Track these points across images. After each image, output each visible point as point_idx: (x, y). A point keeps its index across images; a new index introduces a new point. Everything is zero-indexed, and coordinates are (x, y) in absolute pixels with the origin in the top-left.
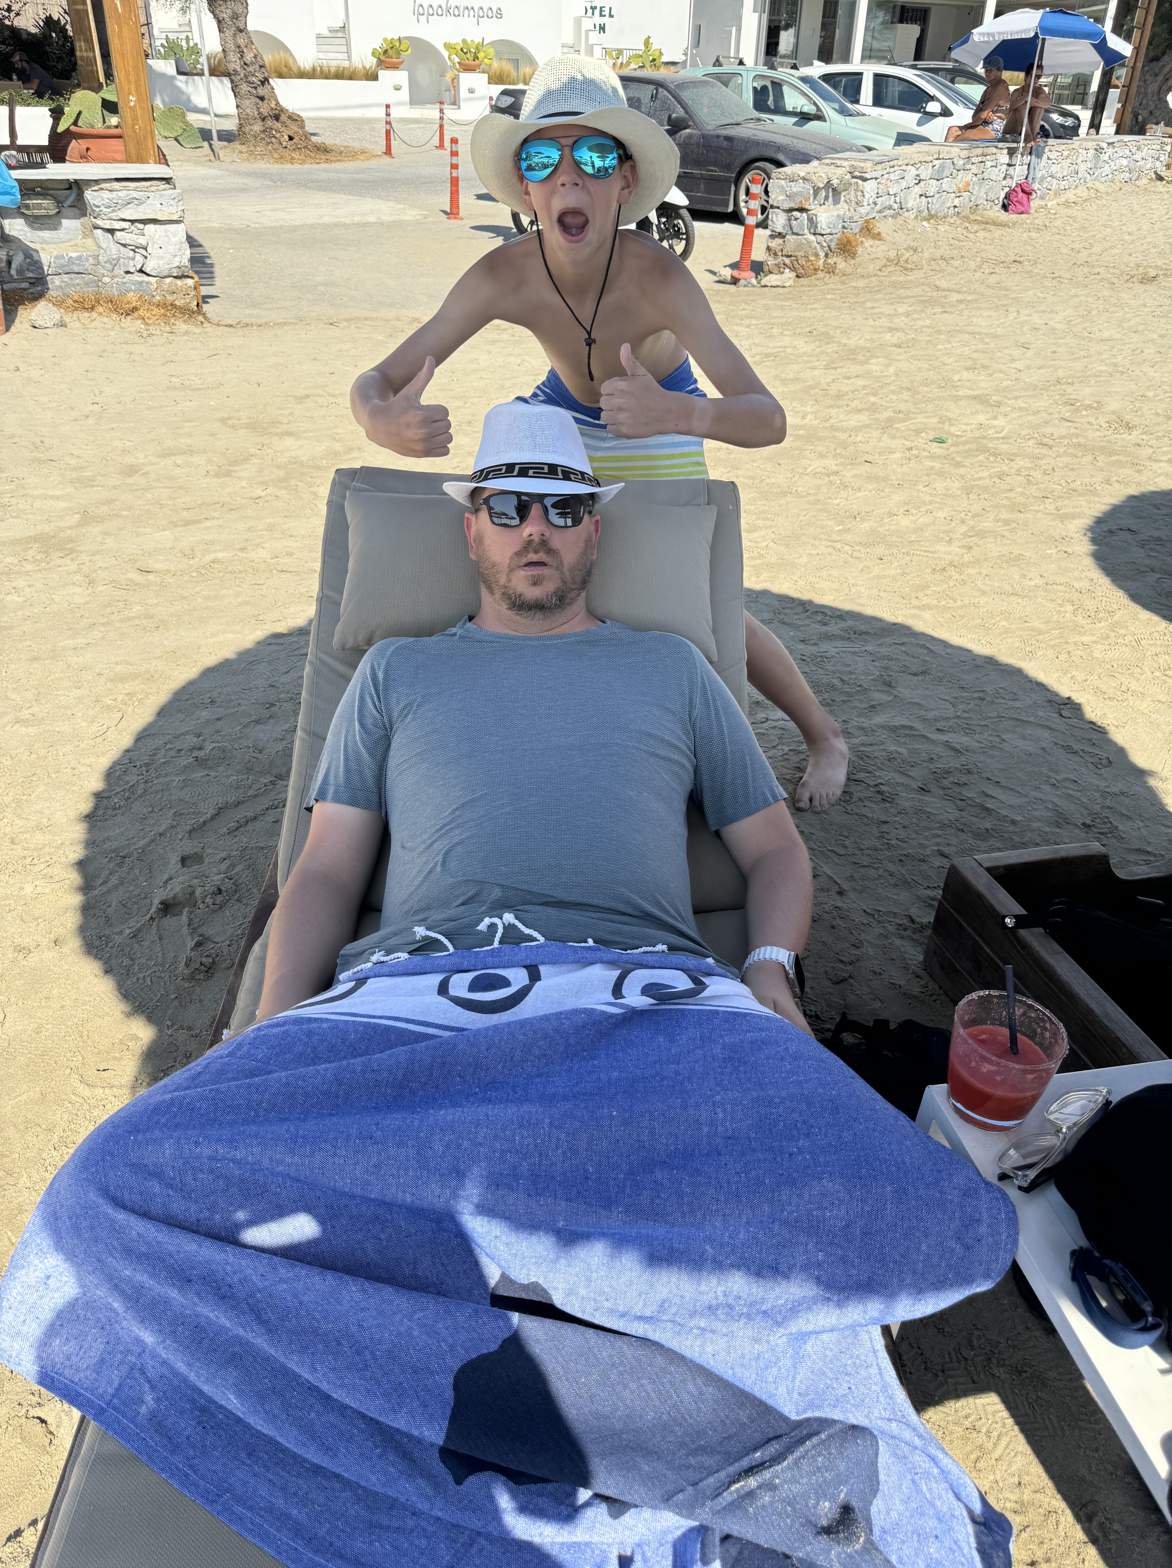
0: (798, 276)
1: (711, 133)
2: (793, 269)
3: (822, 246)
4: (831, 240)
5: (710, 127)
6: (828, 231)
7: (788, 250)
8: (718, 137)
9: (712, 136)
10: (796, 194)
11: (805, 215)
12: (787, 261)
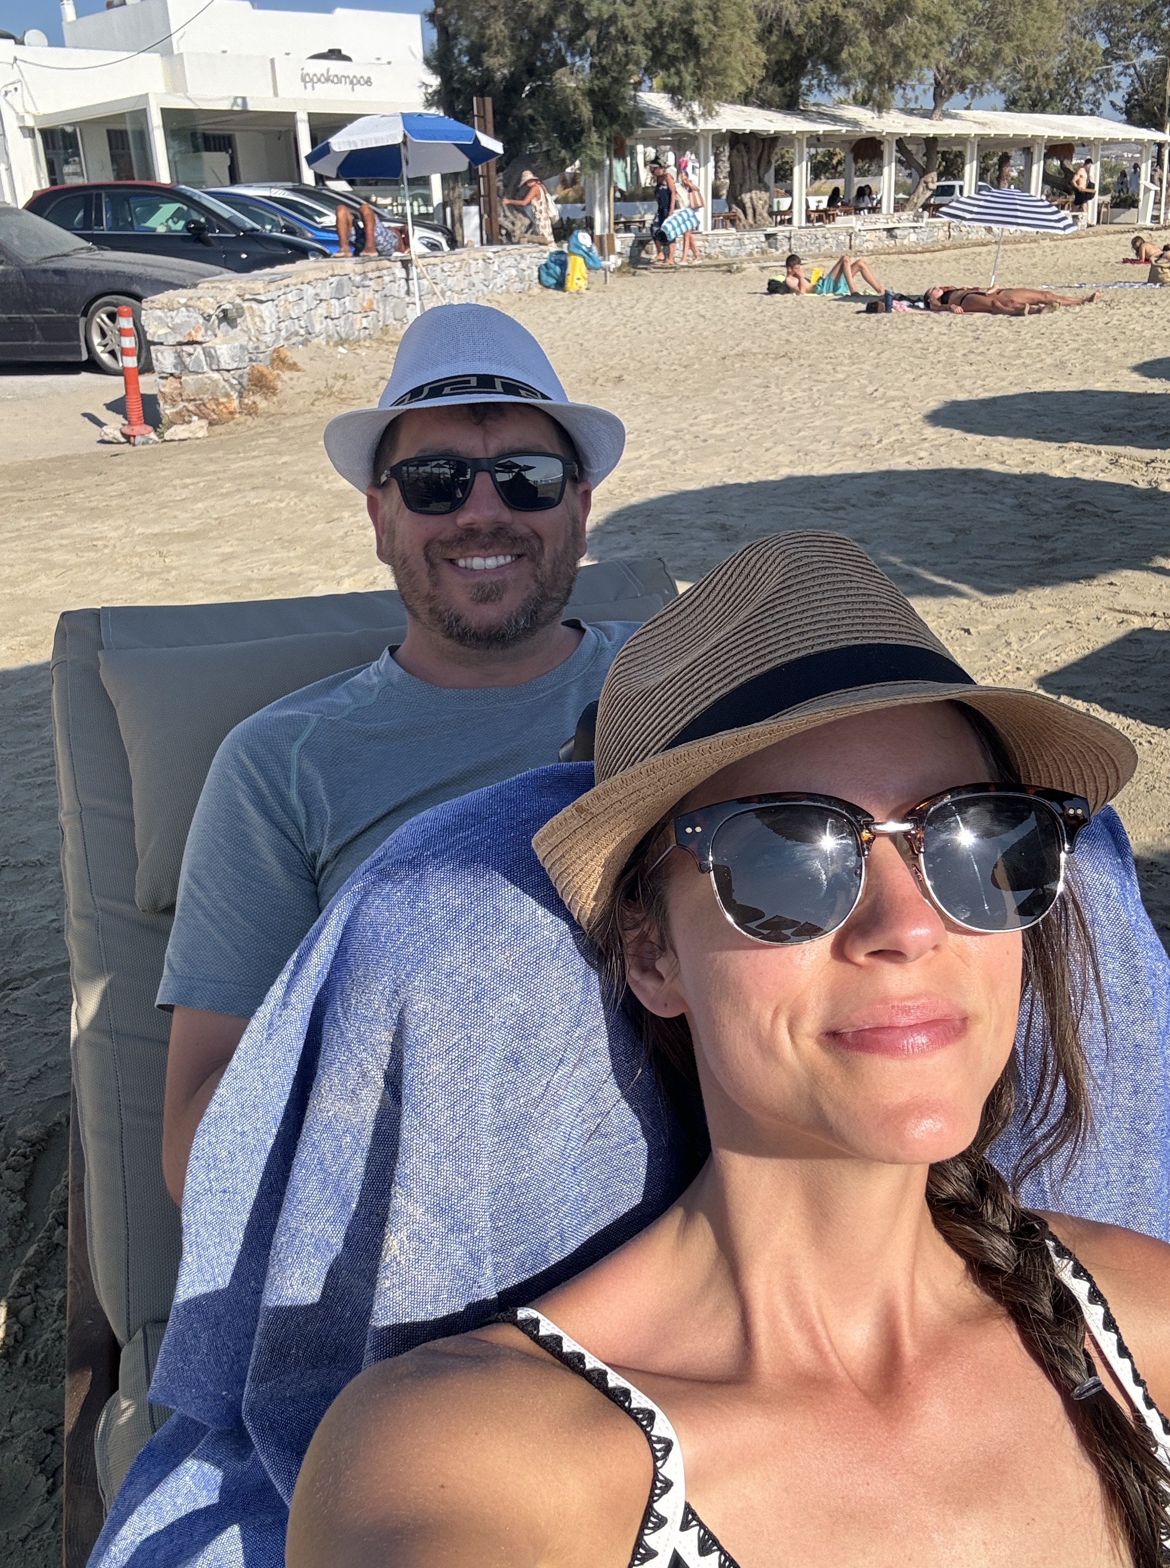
0: (211, 424)
1: (34, 267)
2: (202, 416)
3: (232, 385)
4: (241, 376)
5: (30, 261)
6: (235, 365)
7: (188, 392)
8: (45, 271)
9: (36, 271)
10: (181, 325)
11: (199, 348)
12: (191, 407)
